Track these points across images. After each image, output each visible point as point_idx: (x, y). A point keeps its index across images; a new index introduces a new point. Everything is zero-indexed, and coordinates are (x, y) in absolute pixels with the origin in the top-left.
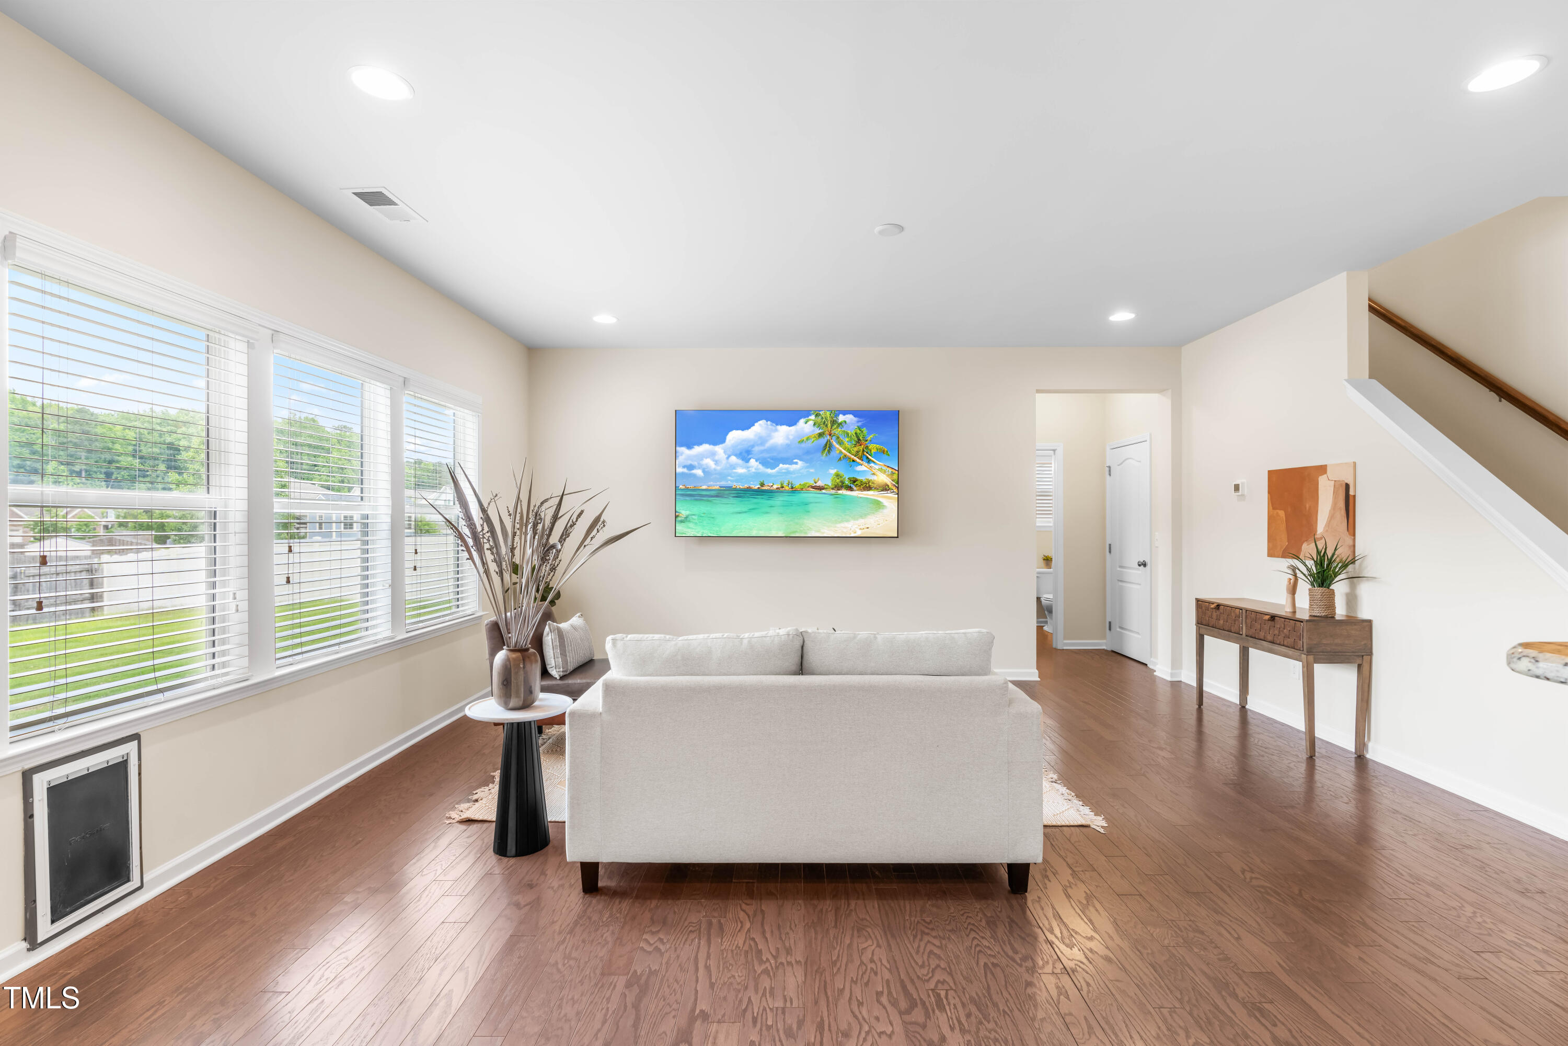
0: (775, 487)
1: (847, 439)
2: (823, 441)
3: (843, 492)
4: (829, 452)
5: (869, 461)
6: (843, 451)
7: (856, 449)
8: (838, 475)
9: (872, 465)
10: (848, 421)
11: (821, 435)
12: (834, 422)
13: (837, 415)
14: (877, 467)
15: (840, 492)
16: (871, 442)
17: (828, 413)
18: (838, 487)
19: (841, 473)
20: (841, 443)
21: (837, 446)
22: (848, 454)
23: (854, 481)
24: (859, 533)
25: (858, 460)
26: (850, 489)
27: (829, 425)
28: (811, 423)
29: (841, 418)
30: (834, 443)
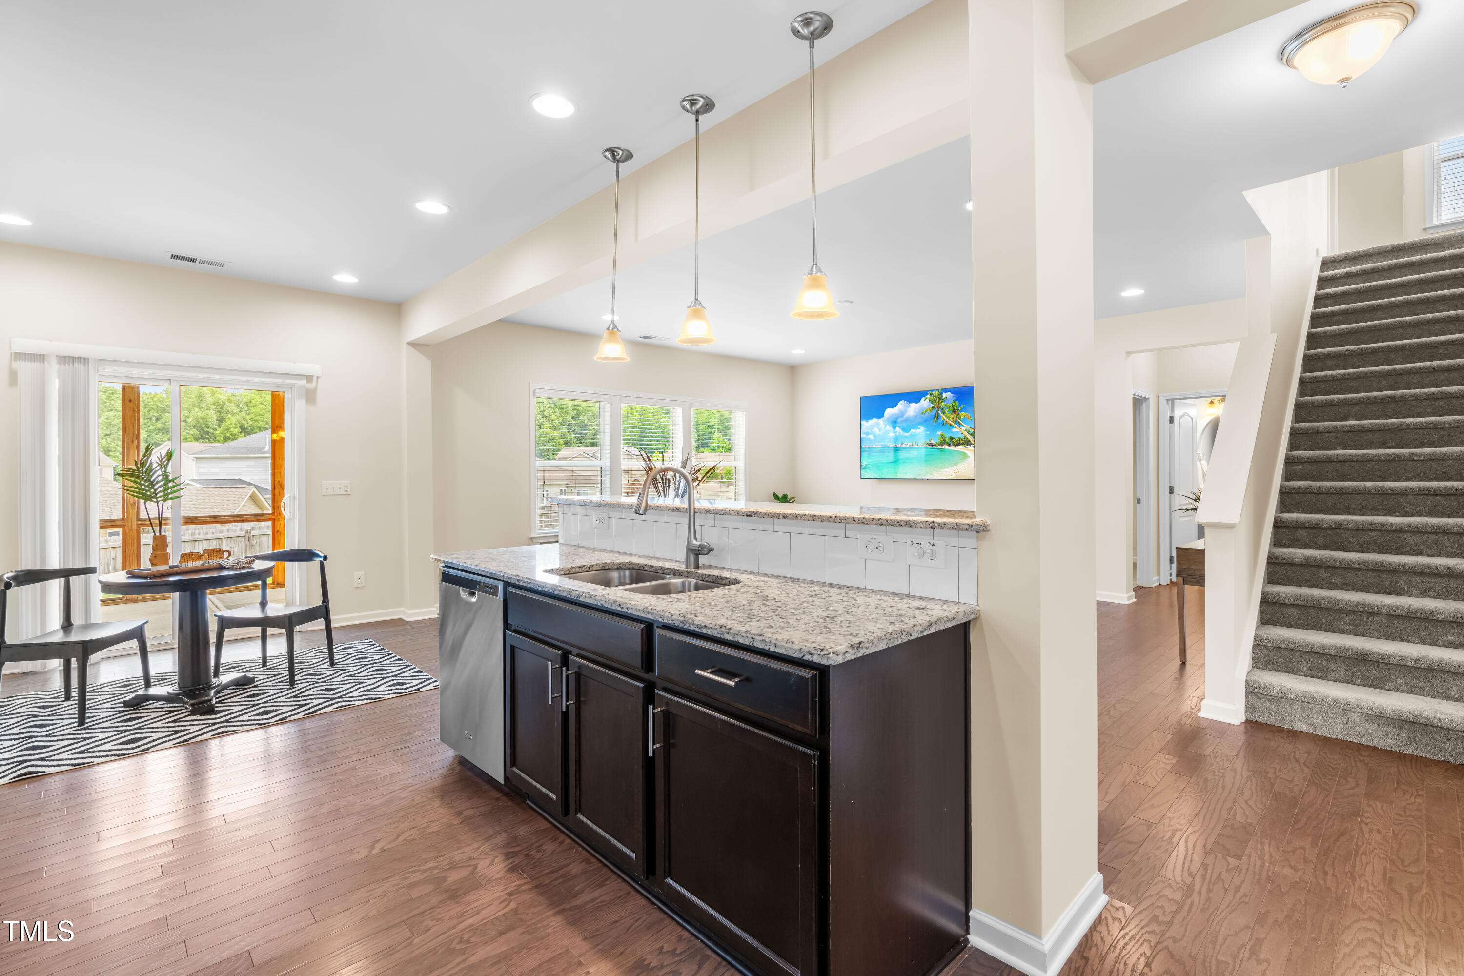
0: (909, 445)
1: (947, 410)
2: (934, 412)
3: (945, 447)
4: (937, 419)
5: (960, 424)
6: (945, 418)
7: (952, 416)
8: (942, 436)
9: (962, 427)
10: (948, 397)
11: (933, 408)
12: (940, 398)
13: (942, 393)
14: (964, 429)
15: (943, 447)
16: (961, 411)
17: (937, 392)
18: (942, 444)
19: (944, 434)
20: (944, 413)
21: (942, 415)
22: (948, 420)
23: (951, 439)
24: (954, 476)
25: (953, 424)
26: (949, 445)
27: (937, 401)
28: (928, 400)
29: (944, 395)
30: (940, 413)
